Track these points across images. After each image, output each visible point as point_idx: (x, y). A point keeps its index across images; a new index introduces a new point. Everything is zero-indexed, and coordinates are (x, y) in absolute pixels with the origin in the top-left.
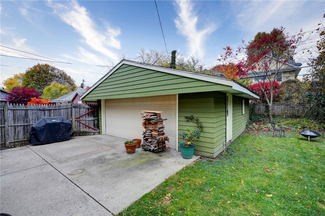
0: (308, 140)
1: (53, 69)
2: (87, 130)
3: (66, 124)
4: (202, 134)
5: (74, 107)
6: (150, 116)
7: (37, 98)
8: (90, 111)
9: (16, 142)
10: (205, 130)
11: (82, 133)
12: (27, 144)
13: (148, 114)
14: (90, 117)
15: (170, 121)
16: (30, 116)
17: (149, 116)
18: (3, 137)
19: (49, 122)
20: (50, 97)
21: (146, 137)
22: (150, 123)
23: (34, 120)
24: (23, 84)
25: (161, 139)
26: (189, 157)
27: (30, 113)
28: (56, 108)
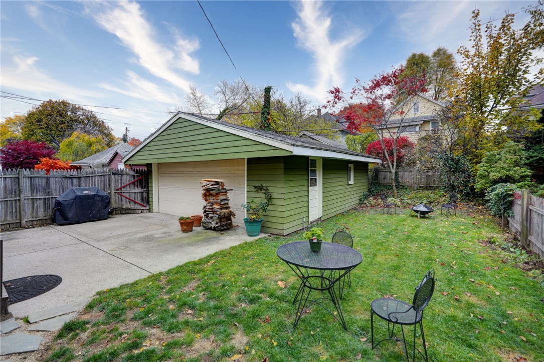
0: (417, 216)
1: (75, 109)
2: (132, 206)
3: (102, 197)
4: (270, 207)
5: (113, 173)
6: (211, 185)
7: (50, 158)
8: (136, 179)
9: (35, 220)
10: (275, 202)
11: (125, 210)
12: (49, 224)
13: (208, 183)
14: (136, 187)
15: (237, 192)
16: (52, 185)
17: (209, 185)
18: (18, 214)
19: (79, 193)
20: (71, 157)
21: (207, 212)
22: (210, 195)
23: (58, 191)
24: (24, 133)
25: (222, 214)
26: (254, 234)
27: (52, 181)
28: (88, 176)
